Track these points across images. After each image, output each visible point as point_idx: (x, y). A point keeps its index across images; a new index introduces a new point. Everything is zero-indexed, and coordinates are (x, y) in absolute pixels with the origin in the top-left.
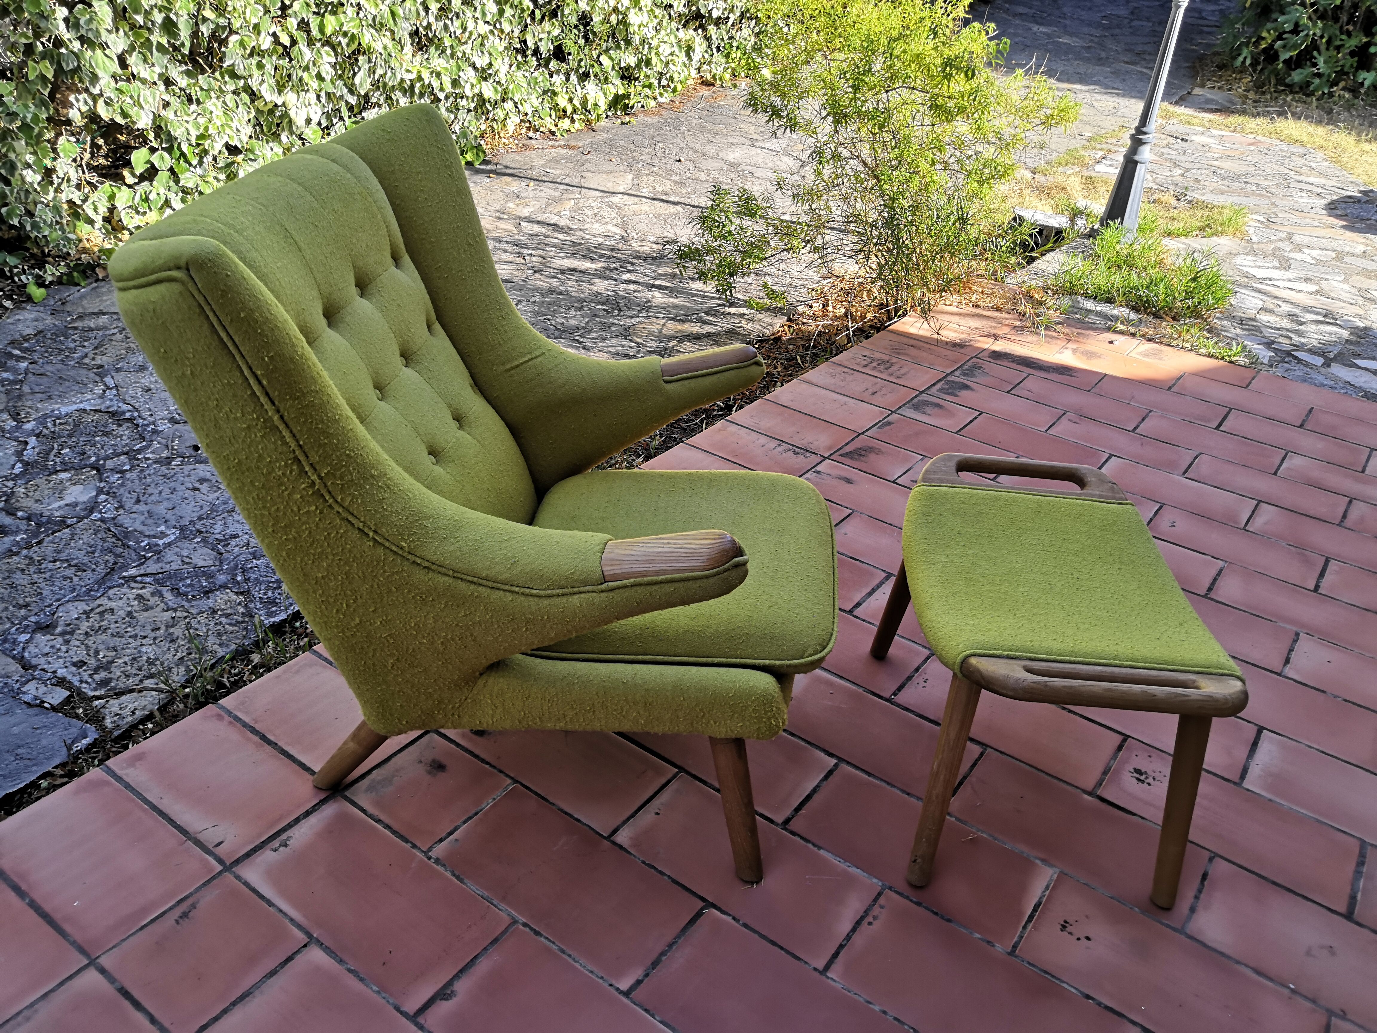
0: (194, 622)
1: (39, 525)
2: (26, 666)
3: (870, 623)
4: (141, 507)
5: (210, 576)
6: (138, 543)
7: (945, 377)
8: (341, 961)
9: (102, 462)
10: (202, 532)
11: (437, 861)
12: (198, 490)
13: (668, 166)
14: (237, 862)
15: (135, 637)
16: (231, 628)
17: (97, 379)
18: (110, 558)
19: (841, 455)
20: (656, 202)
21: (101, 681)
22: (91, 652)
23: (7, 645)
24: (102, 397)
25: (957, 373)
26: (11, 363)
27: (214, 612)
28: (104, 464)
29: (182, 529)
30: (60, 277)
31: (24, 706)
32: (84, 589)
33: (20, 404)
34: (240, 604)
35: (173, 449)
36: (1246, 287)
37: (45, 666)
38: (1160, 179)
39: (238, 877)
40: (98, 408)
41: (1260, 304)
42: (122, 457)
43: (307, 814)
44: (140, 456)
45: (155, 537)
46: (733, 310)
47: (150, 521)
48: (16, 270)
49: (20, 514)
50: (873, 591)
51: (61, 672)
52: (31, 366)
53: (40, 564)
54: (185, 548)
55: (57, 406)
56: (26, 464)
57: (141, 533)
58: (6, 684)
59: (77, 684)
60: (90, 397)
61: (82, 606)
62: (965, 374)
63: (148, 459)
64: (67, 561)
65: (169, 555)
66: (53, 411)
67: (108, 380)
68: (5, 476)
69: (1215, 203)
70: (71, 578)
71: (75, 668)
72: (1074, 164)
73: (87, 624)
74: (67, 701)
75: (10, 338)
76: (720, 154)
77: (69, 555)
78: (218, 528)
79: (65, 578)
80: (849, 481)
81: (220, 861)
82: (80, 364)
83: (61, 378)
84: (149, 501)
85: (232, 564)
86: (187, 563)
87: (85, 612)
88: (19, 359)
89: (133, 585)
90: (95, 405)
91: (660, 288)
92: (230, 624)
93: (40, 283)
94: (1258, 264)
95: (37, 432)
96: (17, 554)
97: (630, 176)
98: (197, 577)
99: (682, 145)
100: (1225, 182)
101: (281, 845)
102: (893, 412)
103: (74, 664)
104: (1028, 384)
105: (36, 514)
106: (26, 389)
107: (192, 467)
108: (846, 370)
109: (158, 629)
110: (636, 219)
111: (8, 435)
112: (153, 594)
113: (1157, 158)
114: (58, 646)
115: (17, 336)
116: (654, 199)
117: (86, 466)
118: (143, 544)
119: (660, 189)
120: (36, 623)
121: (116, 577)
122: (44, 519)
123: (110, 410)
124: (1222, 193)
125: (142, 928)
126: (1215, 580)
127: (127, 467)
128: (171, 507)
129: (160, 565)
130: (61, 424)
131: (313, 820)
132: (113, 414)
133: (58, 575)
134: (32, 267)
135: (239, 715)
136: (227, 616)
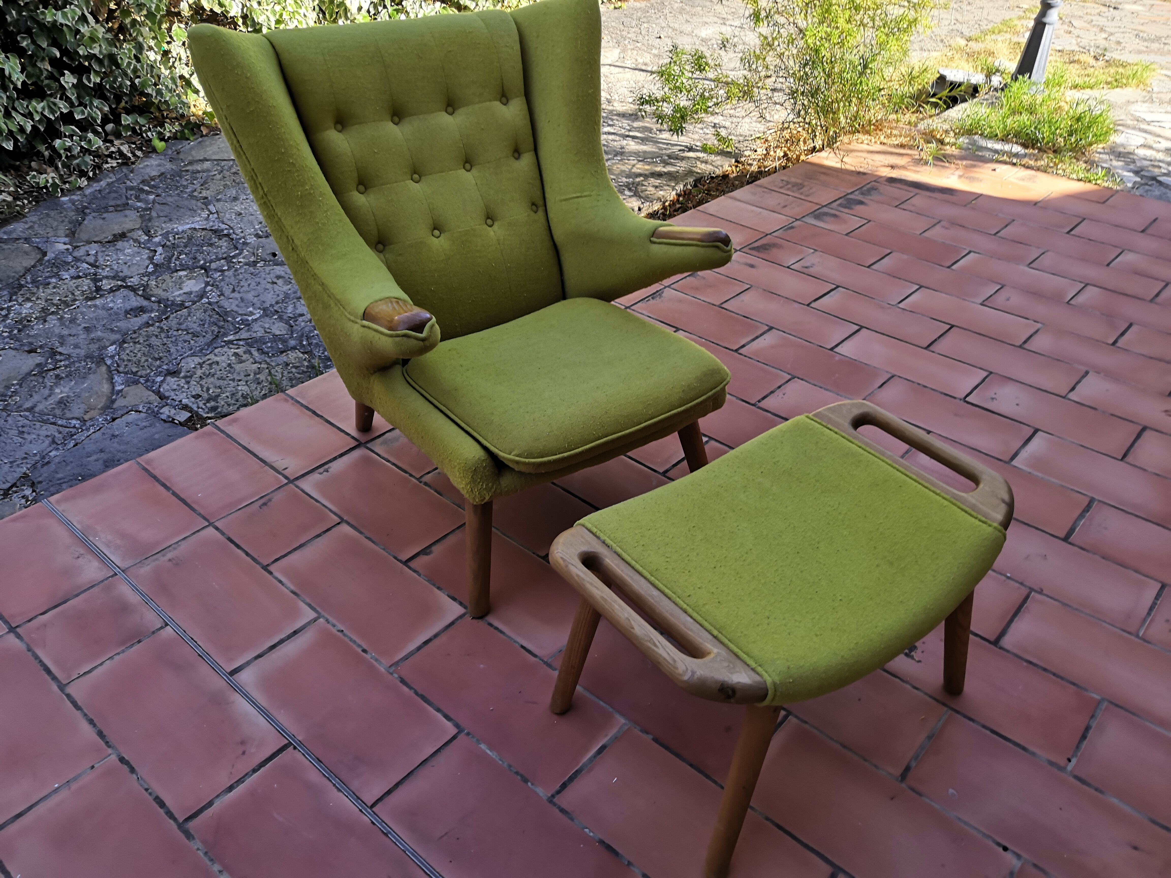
0: (273, 371)
1: (166, 306)
2: (162, 397)
3: (749, 358)
4: (236, 295)
5: (284, 341)
6: (234, 319)
7: (845, 196)
8: (361, 533)
9: (208, 264)
10: (278, 312)
11: (426, 484)
12: (276, 283)
13: (650, 42)
14: (297, 479)
15: (233, 380)
16: (299, 376)
17: (204, 207)
18: (216, 329)
19: (750, 249)
20: (637, 72)
21: (212, 407)
22: (205, 389)
23: (149, 384)
24: (207, 219)
25: (857, 193)
26: (143, 196)
27: (287, 365)
28: (210, 266)
29: (265, 310)
30: (175, 134)
31: (162, 422)
32: (198, 348)
33: (150, 224)
34: (305, 360)
35: (258, 255)
36: (1134, 128)
37: (174, 398)
38: (1084, 42)
39: (297, 487)
40: (204, 227)
41: (1141, 141)
42: (222, 261)
43: (341, 455)
44: (234, 260)
45: (245, 315)
46: (691, 154)
47: (242, 304)
48: (144, 128)
49: (153, 299)
50: (757, 338)
51: (185, 401)
52: (157, 198)
53: (168, 332)
54: (267, 323)
55: (176, 226)
56: (156, 266)
57: (236, 312)
58: (149, 408)
59: (196, 409)
60: (198, 219)
61: (197, 360)
62: (862, 194)
63: (240, 262)
64: (186, 330)
65: (256, 327)
66: (173, 229)
67: (211, 207)
68: (142, 274)
69: (1131, 62)
70: (189, 341)
71: (193, 399)
72: (1006, 32)
73: (201, 371)
74: (190, 419)
75: (141, 178)
76: (695, 32)
77: (187, 326)
78: (290, 309)
79: (185, 341)
80: (752, 266)
81: (286, 477)
82: (191, 196)
83: (178, 206)
84: (241, 291)
85: (300, 333)
86: (268, 333)
87: (199, 364)
88: (148, 193)
89: (231, 346)
90: (202, 225)
91: (634, 137)
92: (298, 373)
93: (162, 139)
94: (1152, 110)
95: (163, 243)
96: (152, 325)
97: (617, 51)
98: (275, 342)
99: (663, 25)
100: (1146, 44)
101: (324, 471)
102: (797, 220)
103: (193, 397)
104: (914, 201)
105: (164, 299)
106: (154, 214)
107: (271, 268)
108: (765, 190)
109: (249, 375)
110: (619, 85)
111: (143, 246)
112: (245, 353)
113: (1085, 25)
114: (182, 385)
115: (147, 177)
116: (635, 69)
117: (197, 267)
118: (237, 320)
119: (640, 61)
120: (167, 370)
121: (219, 341)
122: (169, 303)
123: (213, 228)
124: (1140, 52)
125: (239, 509)
126: (1031, 336)
127: (226, 268)
128: (257, 295)
129: (249, 333)
130: (178, 238)
131: (345, 458)
132: (215, 231)
133: (181, 339)
134: (155, 126)
135: (298, 399)
136: (296, 367)
